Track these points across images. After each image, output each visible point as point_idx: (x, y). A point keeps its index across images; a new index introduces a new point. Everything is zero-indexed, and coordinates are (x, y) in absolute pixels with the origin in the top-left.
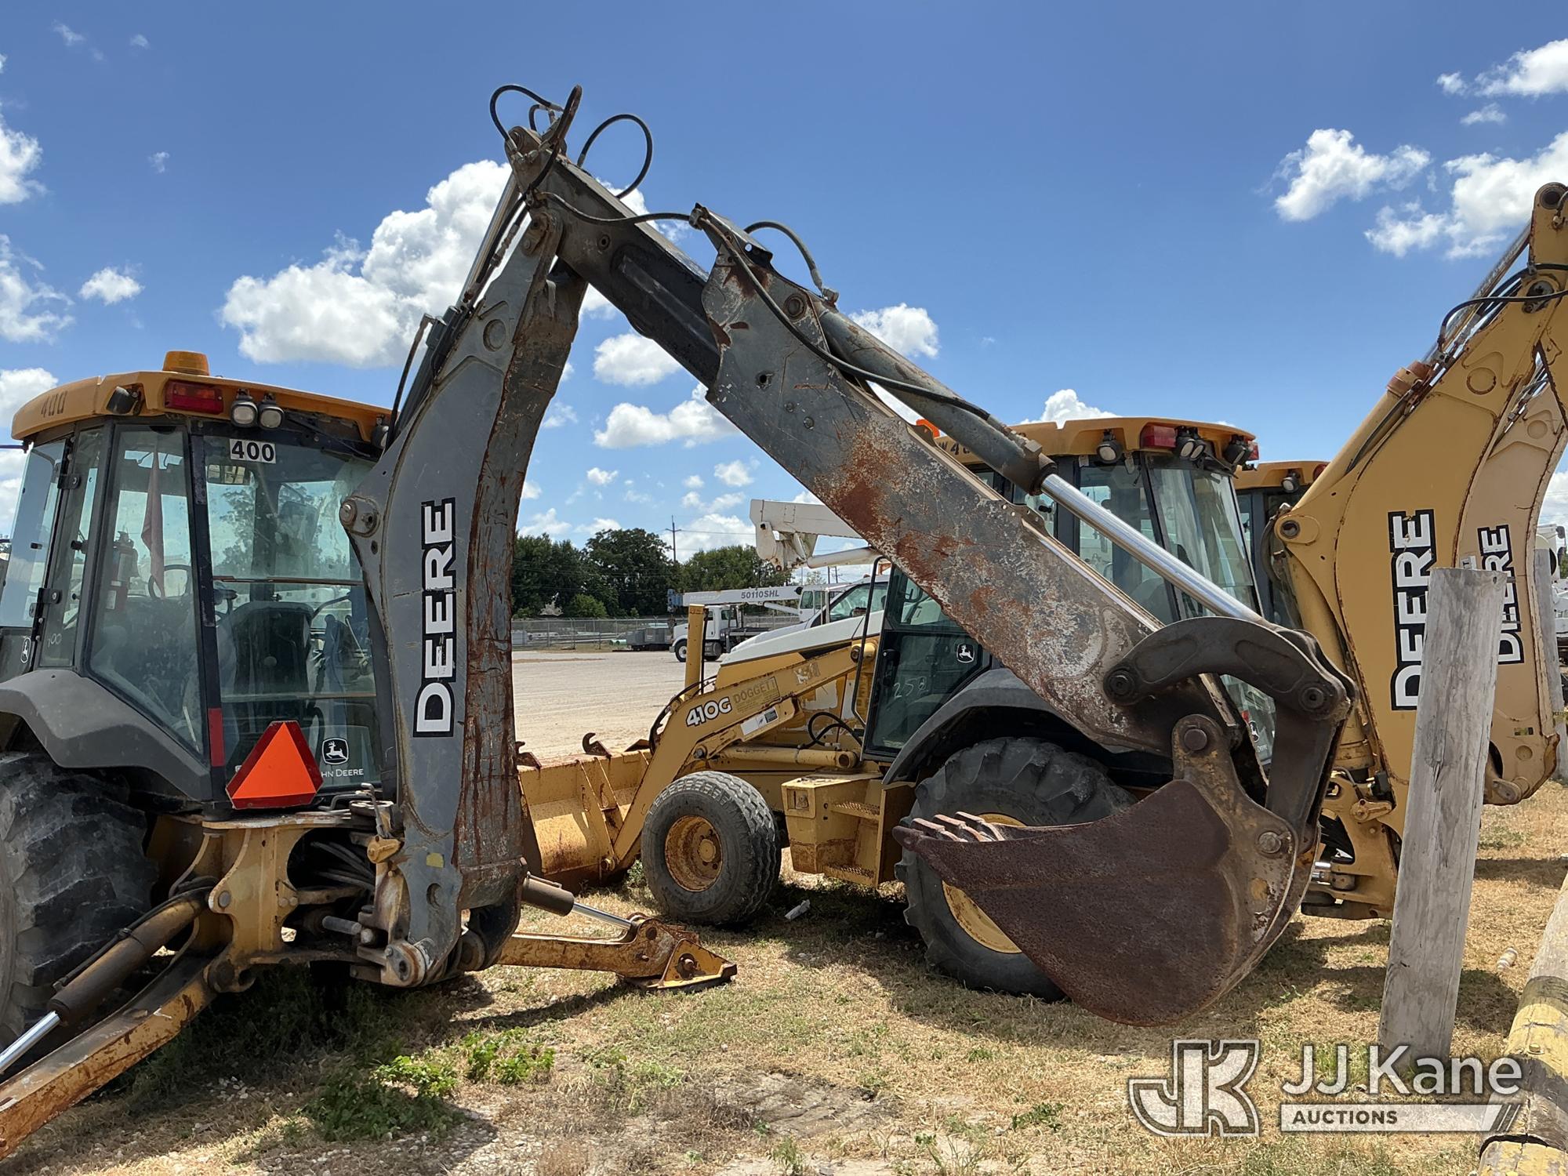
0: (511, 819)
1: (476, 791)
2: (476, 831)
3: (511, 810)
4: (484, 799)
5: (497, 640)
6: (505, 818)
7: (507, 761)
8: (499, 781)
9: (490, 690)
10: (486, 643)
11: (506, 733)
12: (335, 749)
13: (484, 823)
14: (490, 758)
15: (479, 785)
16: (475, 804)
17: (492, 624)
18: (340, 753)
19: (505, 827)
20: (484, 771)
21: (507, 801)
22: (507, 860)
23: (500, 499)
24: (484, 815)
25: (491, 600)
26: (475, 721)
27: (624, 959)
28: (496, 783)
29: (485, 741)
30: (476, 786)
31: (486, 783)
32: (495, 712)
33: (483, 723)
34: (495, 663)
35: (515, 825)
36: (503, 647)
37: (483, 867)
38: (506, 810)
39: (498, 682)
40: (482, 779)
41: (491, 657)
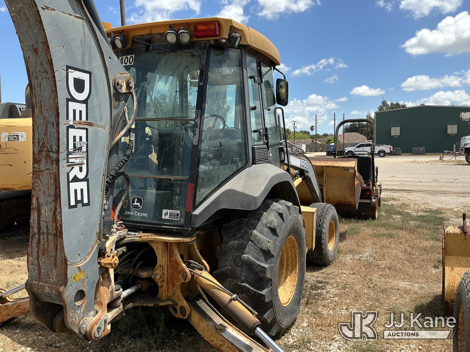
0: (59, 262)
1: (39, 241)
2: (38, 262)
3: (59, 256)
4: (44, 246)
5: (52, 152)
6: (55, 260)
7: (56, 225)
8: (52, 237)
9: (46, 182)
10: (44, 153)
11: (56, 209)
12: (137, 202)
13: (43, 259)
14: (47, 222)
15: (42, 237)
16: (38, 247)
17: (48, 142)
18: (138, 204)
19: (55, 265)
20: (44, 229)
21: (57, 250)
22: (56, 284)
23: (39, 63)
24: (43, 254)
25: (47, 127)
26: (37, 199)
28: (51, 238)
29: (43, 211)
30: (39, 237)
31: (45, 236)
32: (50, 196)
33: (42, 201)
34: (49, 166)
35: (61, 266)
36: (54, 156)
37: (40, 283)
38: (56, 254)
39: (51, 177)
40: (43, 233)
41: (47, 162)
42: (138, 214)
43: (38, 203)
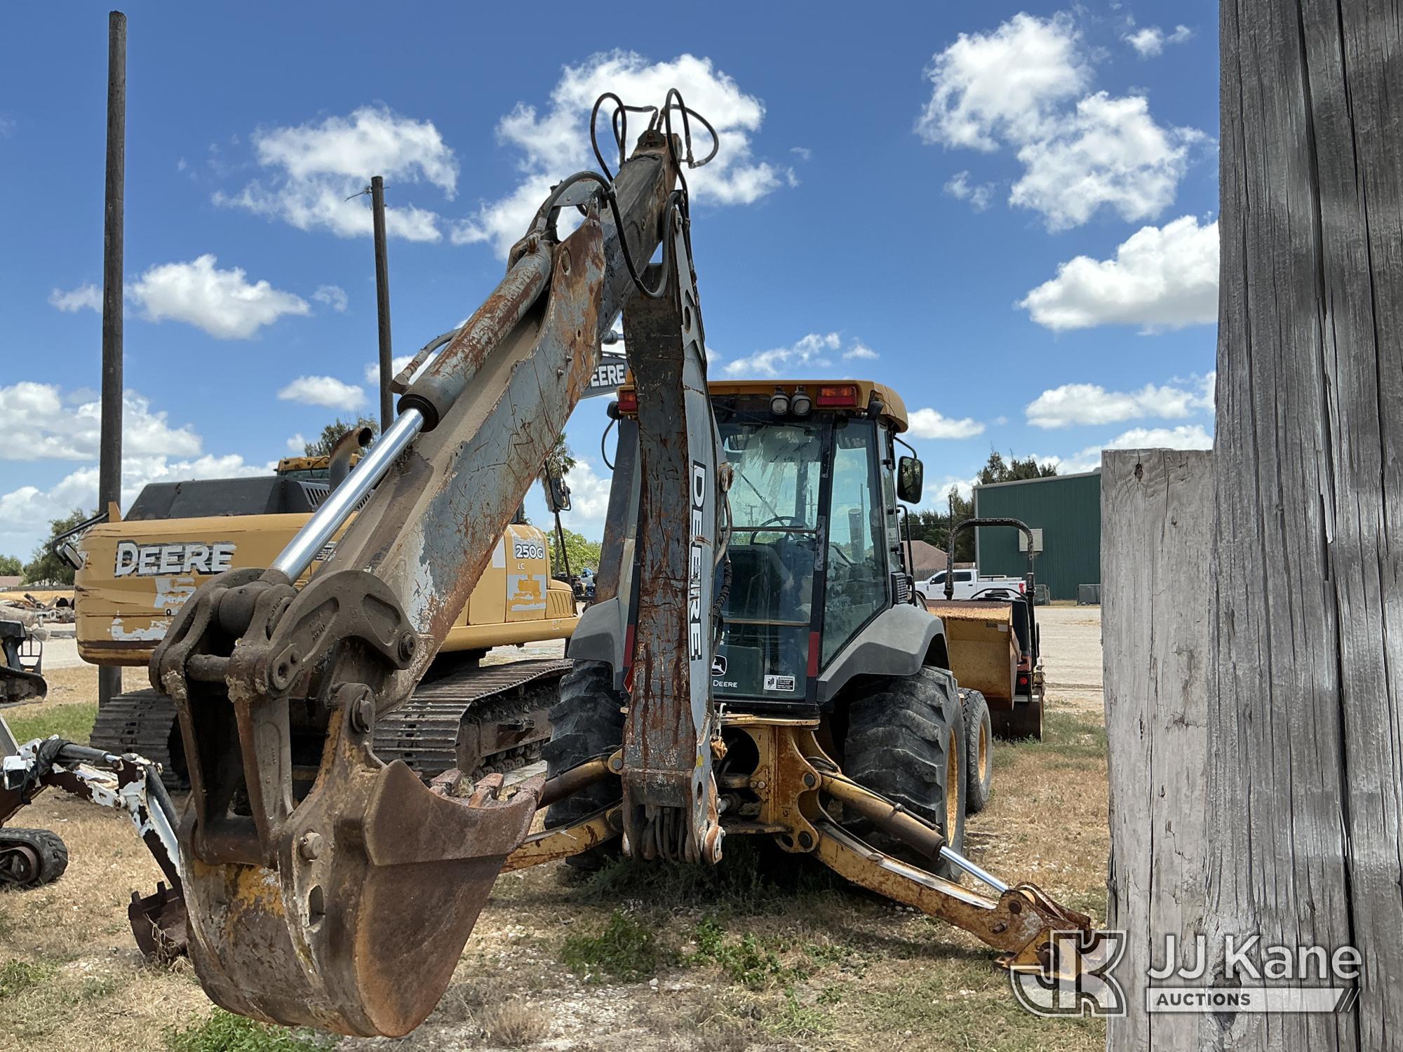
0: (682, 736)
1: (646, 708)
2: (644, 739)
3: (682, 728)
4: (655, 715)
5: (675, 579)
6: (676, 734)
7: (679, 683)
8: (671, 700)
9: (664, 622)
10: (661, 581)
11: (679, 660)
13: (652, 735)
14: (662, 679)
15: (651, 701)
16: (645, 717)
17: (668, 565)
18: (719, 668)
19: (676, 742)
20: (656, 689)
21: (678, 718)
22: (676, 770)
23: (665, 458)
24: (653, 727)
25: (667, 544)
26: (646, 647)
27: (983, 924)
28: (668, 702)
29: (656, 664)
30: (647, 702)
31: (658, 701)
32: (669, 641)
33: (654, 648)
34: (669, 598)
35: (686, 742)
36: (679, 585)
37: (648, 771)
38: (677, 727)
39: (672, 615)
40: (654, 697)
41: (665, 593)
42: (720, 684)
43: (648, 652)
